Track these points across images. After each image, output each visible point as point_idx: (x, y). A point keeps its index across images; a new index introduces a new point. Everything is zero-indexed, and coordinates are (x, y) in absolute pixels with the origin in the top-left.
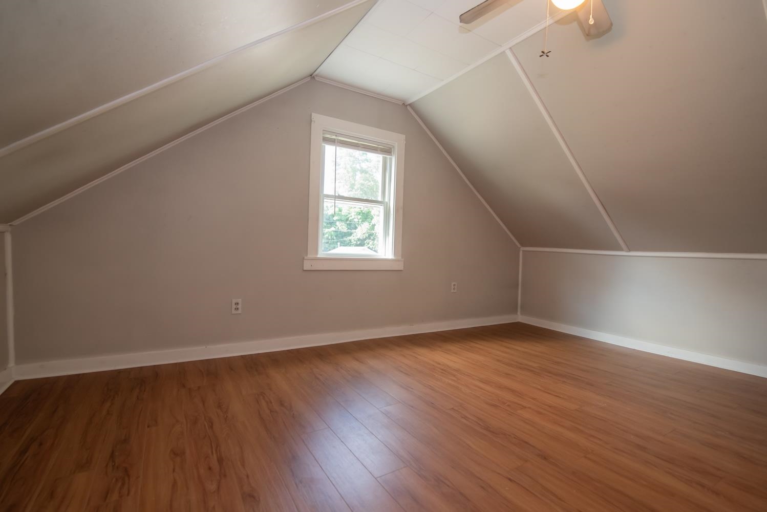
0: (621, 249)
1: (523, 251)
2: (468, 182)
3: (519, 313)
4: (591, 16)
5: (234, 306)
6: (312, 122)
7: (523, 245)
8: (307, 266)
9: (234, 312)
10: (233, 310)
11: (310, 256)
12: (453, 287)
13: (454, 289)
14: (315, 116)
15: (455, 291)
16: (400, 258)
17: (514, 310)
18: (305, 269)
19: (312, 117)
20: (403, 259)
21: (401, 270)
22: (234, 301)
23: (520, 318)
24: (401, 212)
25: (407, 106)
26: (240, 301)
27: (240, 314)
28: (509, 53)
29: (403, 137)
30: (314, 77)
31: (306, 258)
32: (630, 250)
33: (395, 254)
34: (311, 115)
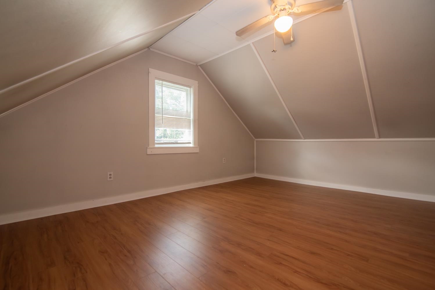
0: (300, 138)
1: (256, 141)
2: (229, 106)
3: (255, 172)
4: (292, 37)
5: (109, 176)
6: (150, 73)
7: (256, 137)
8: (149, 152)
9: (109, 179)
10: (108, 178)
11: (150, 146)
12: (223, 160)
13: (224, 161)
14: (151, 70)
15: (225, 162)
16: (197, 146)
17: (252, 171)
18: (148, 154)
19: (149, 71)
20: (199, 147)
21: (198, 153)
22: (109, 173)
23: (256, 175)
24: (197, 121)
25: (198, 66)
26: (112, 173)
27: (112, 180)
28: (252, 45)
29: (197, 82)
30: (149, 48)
31: (148, 148)
32: (305, 139)
33: (195, 144)
34: (149, 69)
